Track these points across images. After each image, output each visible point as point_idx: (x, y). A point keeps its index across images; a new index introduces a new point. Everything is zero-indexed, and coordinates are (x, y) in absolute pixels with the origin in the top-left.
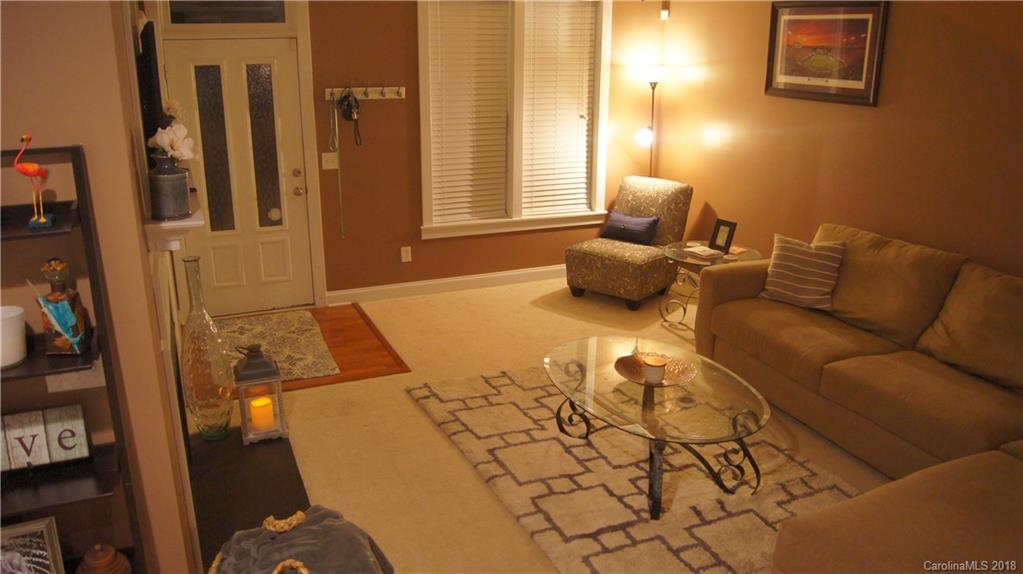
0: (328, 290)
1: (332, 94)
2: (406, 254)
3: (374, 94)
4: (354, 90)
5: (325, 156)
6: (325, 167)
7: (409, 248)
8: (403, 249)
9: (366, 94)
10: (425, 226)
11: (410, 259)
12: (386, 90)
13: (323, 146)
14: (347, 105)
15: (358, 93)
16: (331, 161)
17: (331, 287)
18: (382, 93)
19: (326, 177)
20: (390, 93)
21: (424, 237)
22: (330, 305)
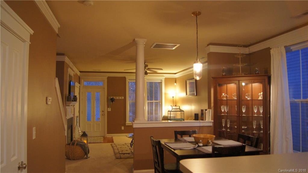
1: (110, 98)
2: (123, 128)
3: (117, 98)
4: (114, 97)
5: (108, 109)
6: (108, 110)
7: (123, 127)
8: (122, 127)
9: (116, 98)
10: (127, 123)
12: (120, 97)
13: (108, 107)
14: (112, 100)
15: (115, 98)
16: (110, 110)
17: (108, 133)
18: (119, 98)
19: (108, 112)
20: (120, 98)
21: (126, 125)
22: (107, 137)
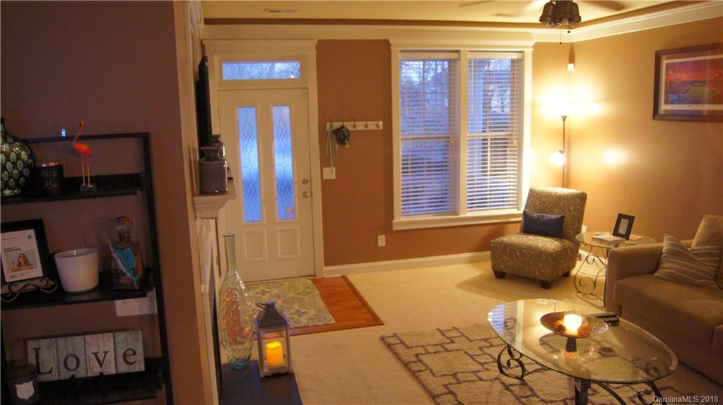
0: (325, 265)
1: (331, 126)
2: (382, 241)
3: (360, 126)
4: (345, 124)
5: (326, 170)
6: (325, 177)
7: (384, 236)
8: (379, 237)
9: (354, 126)
10: (396, 220)
11: (384, 245)
12: (369, 123)
13: (325, 162)
14: (341, 136)
15: (349, 126)
16: (330, 173)
17: (329, 262)
18: (366, 126)
19: (326, 184)
20: (372, 126)
21: (395, 228)
22: (327, 277)
